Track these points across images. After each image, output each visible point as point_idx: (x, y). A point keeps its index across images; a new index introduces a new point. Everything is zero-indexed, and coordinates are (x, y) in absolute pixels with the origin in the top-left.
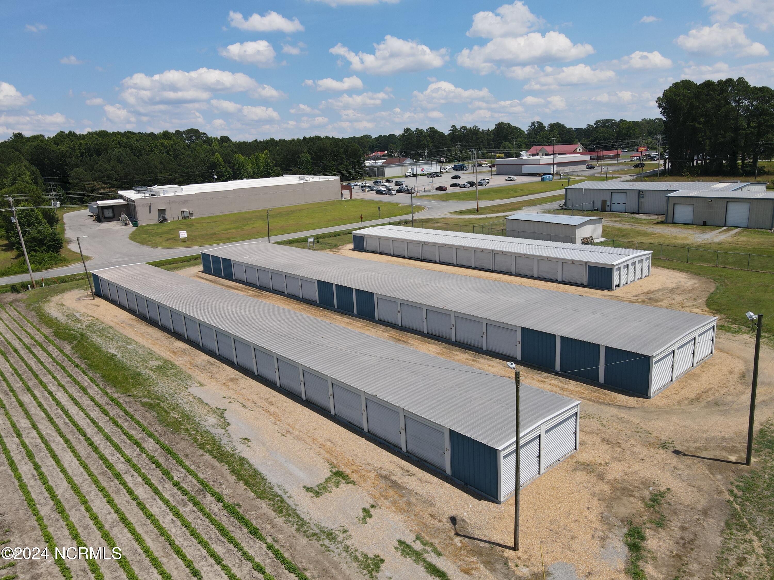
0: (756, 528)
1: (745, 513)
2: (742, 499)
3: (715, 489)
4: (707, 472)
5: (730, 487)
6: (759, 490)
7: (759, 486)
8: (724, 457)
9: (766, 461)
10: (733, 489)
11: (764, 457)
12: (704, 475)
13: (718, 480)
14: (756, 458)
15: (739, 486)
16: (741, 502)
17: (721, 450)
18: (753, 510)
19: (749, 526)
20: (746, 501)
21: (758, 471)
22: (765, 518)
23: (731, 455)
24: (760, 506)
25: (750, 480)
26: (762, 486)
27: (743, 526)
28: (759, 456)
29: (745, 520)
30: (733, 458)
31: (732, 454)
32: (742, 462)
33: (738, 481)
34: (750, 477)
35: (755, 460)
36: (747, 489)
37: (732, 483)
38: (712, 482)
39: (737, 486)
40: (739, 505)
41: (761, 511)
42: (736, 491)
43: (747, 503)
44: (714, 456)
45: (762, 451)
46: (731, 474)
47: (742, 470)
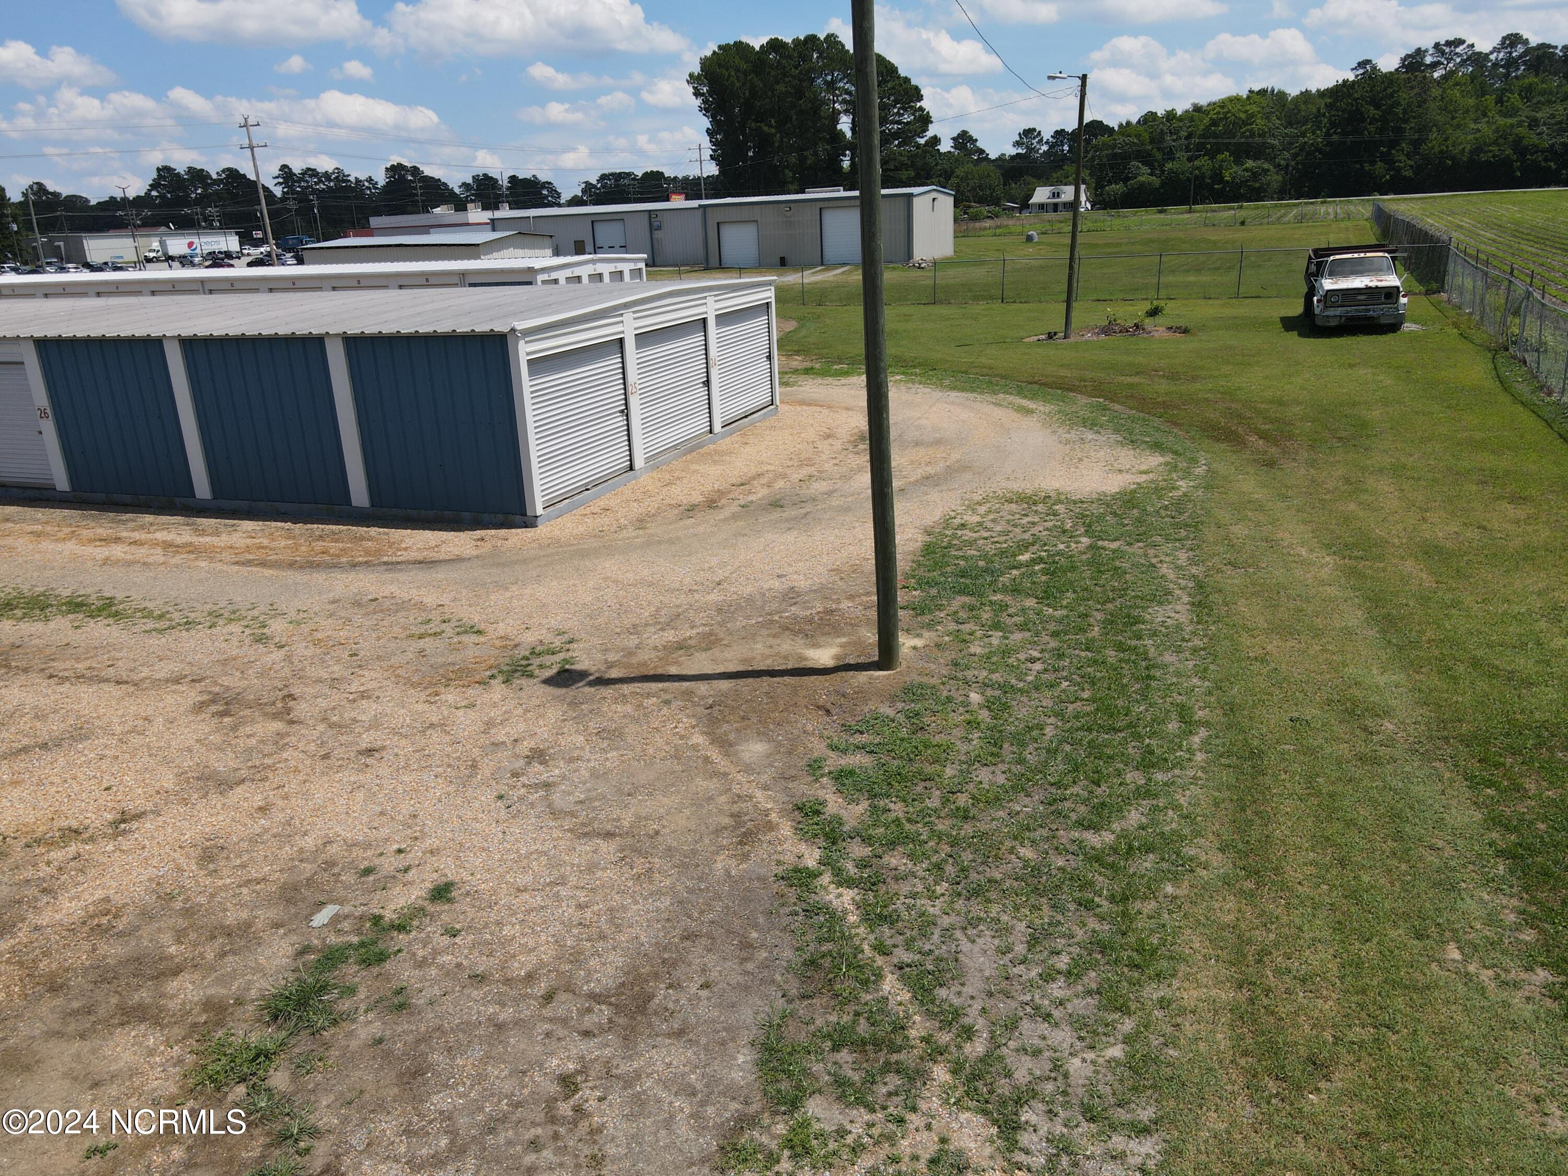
0: (968, 1033)
1: (886, 931)
2: (867, 840)
3: (726, 821)
4: (698, 739)
5: (805, 789)
6: (949, 771)
7: (948, 749)
8: (786, 658)
9: (962, 640)
10: (821, 793)
11: (952, 626)
12: (677, 757)
13: (748, 769)
14: (919, 636)
15: (851, 773)
16: (863, 864)
17: (774, 636)
18: (933, 897)
19: (919, 1027)
20: (892, 845)
21: (935, 681)
22: (1008, 930)
23: (816, 646)
24: (967, 856)
25: (904, 733)
26: (964, 748)
27: (877, 1044)
28: (930, 626)
29: (890, 984)
30: (824, 656)
31: (821, 640)
32: (862, 660)
33: (844, 752)
34: (901, 718)
35: (919, 643)
36: (894, 778)
37: (814, 767)
38: (713, 785)
39: (841, 777)
40: (849, 883)
41: (976, 892)
42: (834, 804)
43: (895, 860)
44: (744, 661)
45: (940, 608)
46: (812, 723)
47: (862, 694)
